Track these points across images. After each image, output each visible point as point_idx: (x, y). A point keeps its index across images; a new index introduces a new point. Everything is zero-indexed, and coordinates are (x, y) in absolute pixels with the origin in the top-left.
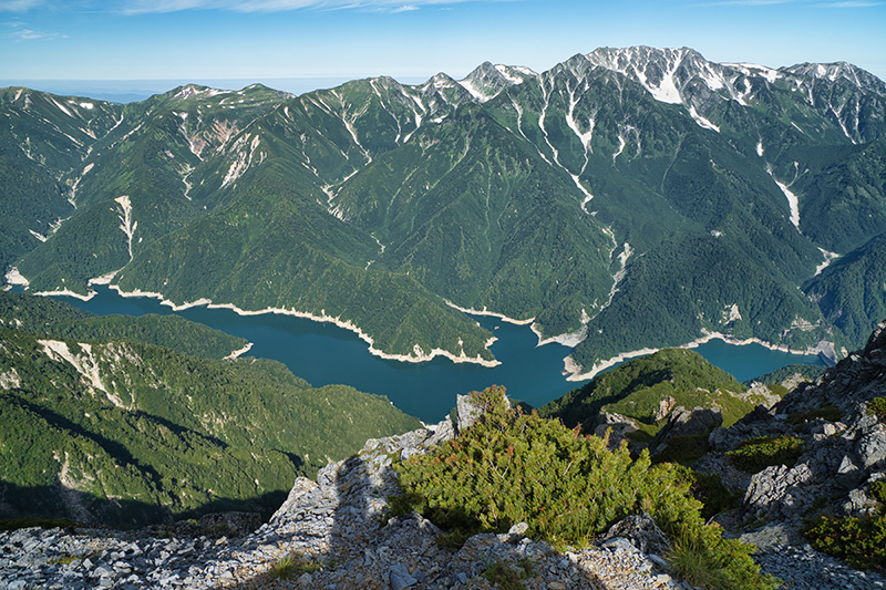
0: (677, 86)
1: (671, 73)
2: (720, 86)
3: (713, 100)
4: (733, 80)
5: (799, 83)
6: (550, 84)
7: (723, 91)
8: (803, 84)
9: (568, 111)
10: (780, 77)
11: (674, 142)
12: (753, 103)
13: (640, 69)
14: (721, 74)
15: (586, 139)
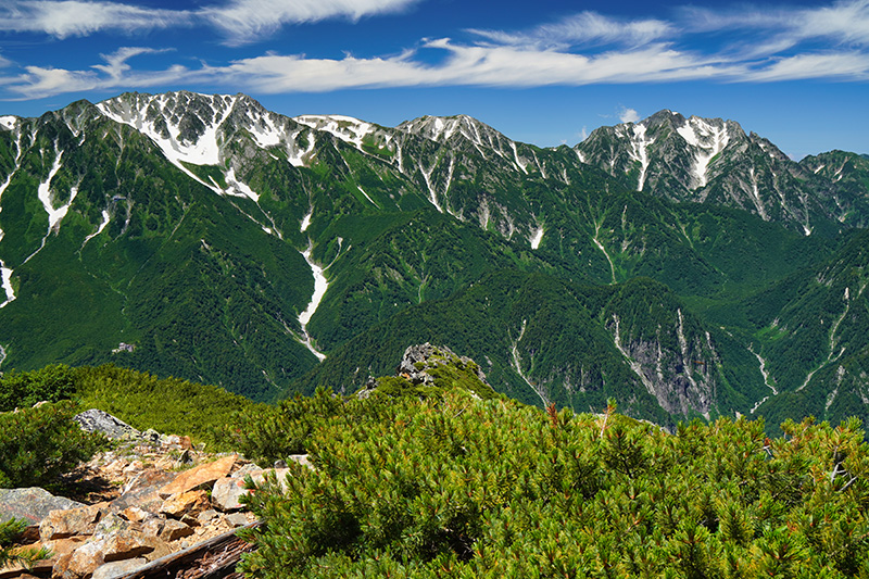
0: (219, 142)
1: (216, 126)
2: (276, 141)
3: (257, 160)
4: (294, 136)
5: (388, 138)
6: (29, 141)
7: (278, 149)
8: (392, 141)
9: (46, 177)
10: (371, 131)
11: (175, 218)
12: (312, 164)
13: (174, 120)
14: (282, 128)
15: (56, 216)
